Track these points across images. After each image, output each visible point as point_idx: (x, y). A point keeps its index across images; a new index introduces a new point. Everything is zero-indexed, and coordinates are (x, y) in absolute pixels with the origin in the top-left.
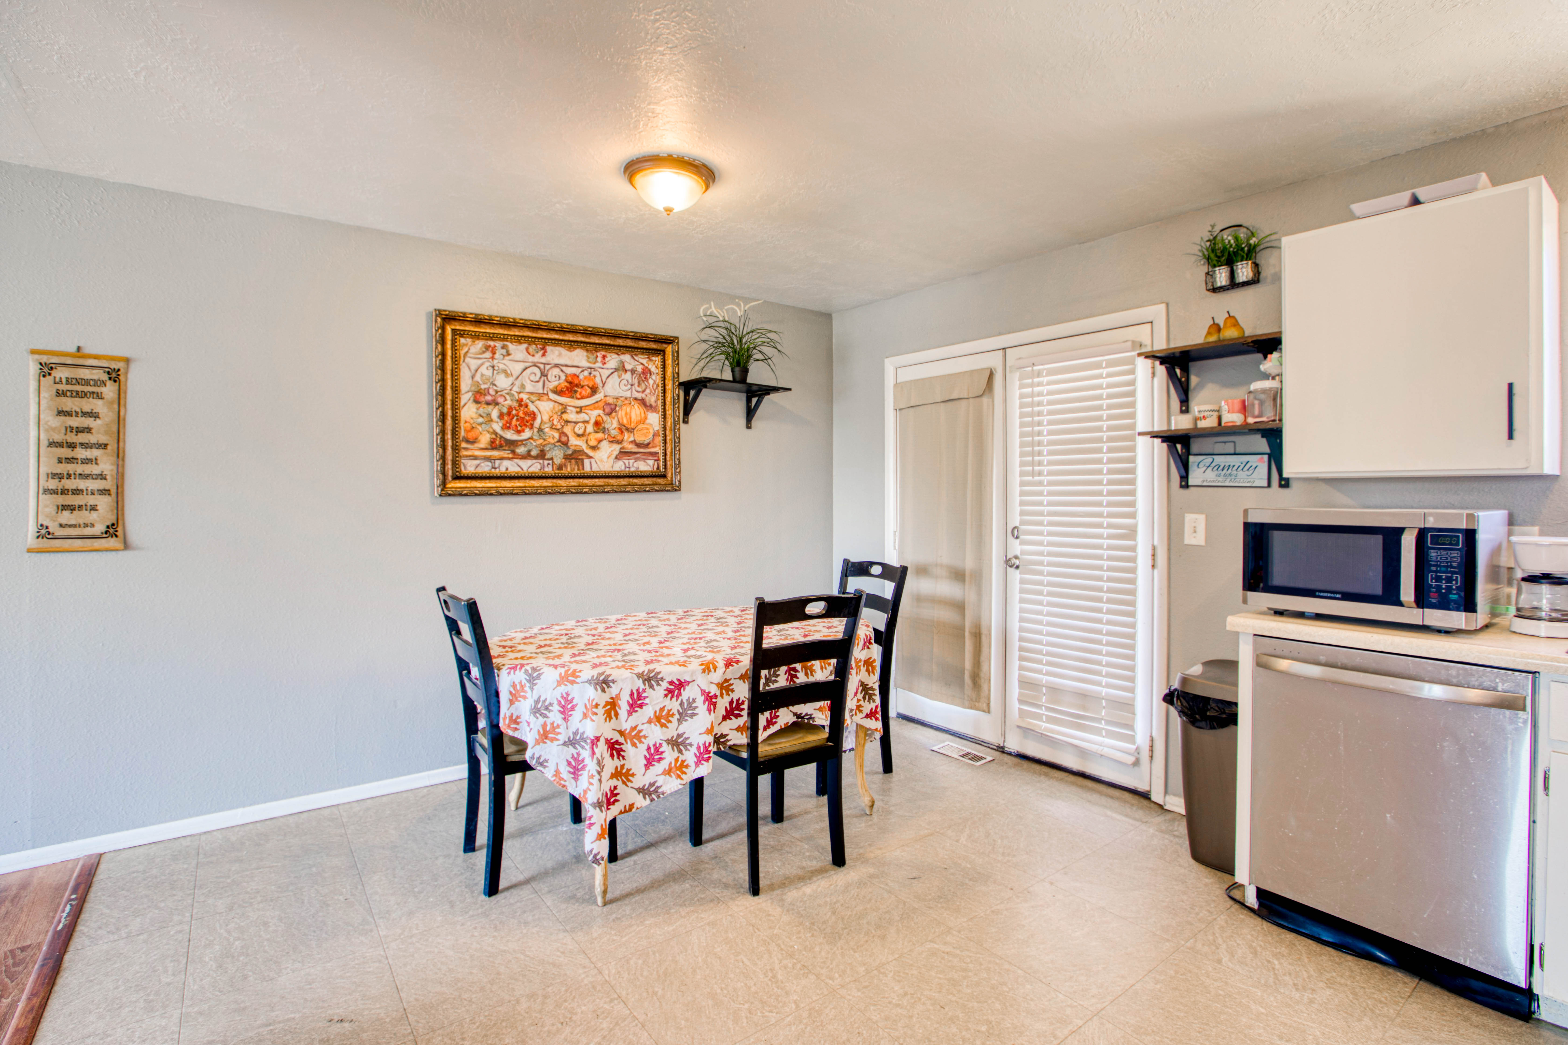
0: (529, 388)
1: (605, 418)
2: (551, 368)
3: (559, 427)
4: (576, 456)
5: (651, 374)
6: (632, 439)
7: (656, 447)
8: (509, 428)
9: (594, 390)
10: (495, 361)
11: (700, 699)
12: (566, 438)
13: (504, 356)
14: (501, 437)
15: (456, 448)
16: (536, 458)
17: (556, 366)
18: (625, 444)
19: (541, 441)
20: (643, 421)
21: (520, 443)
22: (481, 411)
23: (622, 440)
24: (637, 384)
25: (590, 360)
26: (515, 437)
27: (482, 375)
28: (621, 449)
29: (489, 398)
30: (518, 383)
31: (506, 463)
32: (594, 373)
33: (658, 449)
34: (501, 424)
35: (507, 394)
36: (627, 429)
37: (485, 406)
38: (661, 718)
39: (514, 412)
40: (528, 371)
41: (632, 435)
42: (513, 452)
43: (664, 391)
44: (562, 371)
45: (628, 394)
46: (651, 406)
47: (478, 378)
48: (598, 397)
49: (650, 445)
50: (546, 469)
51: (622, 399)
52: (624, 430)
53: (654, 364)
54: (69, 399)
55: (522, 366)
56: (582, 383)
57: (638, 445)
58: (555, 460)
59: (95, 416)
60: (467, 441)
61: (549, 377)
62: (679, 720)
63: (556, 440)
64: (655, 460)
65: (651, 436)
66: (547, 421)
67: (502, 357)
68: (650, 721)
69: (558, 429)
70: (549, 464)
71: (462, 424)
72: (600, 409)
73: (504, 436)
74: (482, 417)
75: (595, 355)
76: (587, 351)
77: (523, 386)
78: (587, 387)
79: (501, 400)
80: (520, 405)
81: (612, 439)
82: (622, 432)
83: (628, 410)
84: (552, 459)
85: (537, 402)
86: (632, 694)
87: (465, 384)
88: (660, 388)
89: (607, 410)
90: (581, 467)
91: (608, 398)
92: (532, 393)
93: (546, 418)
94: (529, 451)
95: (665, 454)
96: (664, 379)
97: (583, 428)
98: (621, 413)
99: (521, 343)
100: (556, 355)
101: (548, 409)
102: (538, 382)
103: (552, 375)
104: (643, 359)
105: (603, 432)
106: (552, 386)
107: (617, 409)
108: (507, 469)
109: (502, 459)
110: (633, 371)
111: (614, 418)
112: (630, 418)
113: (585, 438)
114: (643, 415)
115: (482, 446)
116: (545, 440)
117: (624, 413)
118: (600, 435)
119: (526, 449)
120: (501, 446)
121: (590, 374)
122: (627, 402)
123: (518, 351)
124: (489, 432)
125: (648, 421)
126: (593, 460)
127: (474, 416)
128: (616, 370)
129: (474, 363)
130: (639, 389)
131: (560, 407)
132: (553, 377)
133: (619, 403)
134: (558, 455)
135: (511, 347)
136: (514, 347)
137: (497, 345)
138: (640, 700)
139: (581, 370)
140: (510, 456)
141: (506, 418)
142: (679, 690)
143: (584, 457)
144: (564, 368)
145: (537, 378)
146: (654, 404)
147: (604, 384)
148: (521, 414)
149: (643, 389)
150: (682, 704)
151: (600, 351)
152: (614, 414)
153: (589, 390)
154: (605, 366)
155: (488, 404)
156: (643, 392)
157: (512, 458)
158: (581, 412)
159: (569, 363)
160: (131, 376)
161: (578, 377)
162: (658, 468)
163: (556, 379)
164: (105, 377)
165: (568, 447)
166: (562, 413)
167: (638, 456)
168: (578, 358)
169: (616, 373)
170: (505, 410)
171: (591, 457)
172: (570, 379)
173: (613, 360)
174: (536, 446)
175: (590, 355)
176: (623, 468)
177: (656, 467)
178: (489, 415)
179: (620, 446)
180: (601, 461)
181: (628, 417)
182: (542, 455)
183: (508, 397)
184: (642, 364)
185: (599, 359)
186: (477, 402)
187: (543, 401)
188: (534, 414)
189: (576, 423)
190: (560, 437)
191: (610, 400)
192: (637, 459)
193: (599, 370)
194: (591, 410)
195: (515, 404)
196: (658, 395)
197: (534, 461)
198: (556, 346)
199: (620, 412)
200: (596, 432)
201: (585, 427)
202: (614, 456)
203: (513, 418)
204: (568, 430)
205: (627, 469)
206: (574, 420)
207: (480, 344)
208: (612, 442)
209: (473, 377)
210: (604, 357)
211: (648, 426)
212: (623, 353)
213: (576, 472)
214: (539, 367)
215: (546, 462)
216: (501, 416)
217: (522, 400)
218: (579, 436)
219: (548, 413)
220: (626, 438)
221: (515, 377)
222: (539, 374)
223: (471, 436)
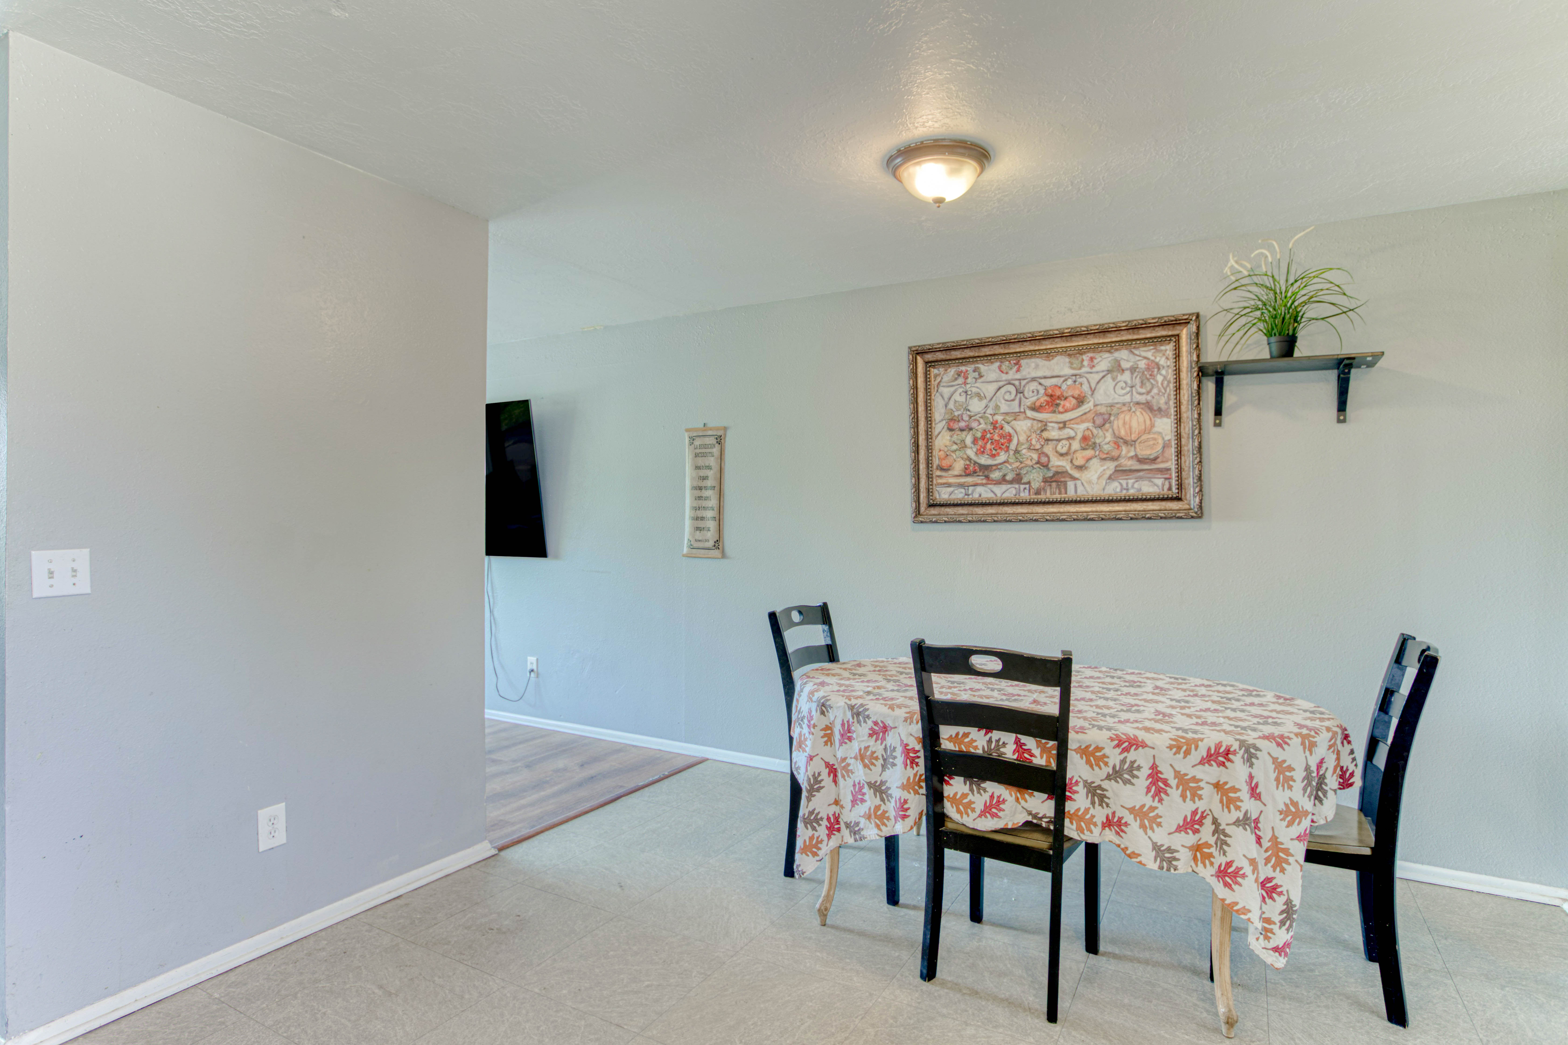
0: (1004, 408)
1: (1095, 431)
2: (1028, 383)
3: (1038, 447)
4: (1057, 479)
5: (1159, 369)
6: (1132, 454)
7: (1167, 461)
8: (983, 452)
9: (1081, 401)
10: (968, 386)
11: (899, 749)
12: (1046, 459)
13: (976, 379)
14: (975, 463)
15: (929, 477)
16: (1011, 482)
17: (1034, 379)
18: (1122, 461)
19: (1018, 464)
20: (1149, 430)
21: (994, 468)
22: (955, 438)
23: (1119, 456)
24: (1139, 384)
25: (1075, 366)
26: (990, 462)
27: (955, 401)
28: (1116, 467)
29: (962, 424)
30: (992, 405)
31: (979, 489)
32: (1079, 380)
33: (1172, 465)
34: (975, 450)
35: (981, 417)
36: (1126, 442)
37: (959, 433)
38: (866, 758)
39: (988, 436)
40: (1003, 390)
41: (1133, 449)
42: (987, 477)
43: (1178, 388)
44: (1040, 384)
45: (1127, 398)
46: (1160, 410)
47: (951, 405)
48: (1085, 408)
49: (1159, 460)
50: (1022, 494)
51: (1118, 406)
52: (1121, 444)
53: (1163, 355)
54: (700, 458)
55: (995, 386)
56: (1065, 394)
57: (1141, 461)
58: (1032, 484)
59: (709, 468)
60: (942, 469)
61: (1026, 393)
62: (883, 766)
63: (1034, 462)
64: (1166, 479)
65: (1159, 448)
66: (1025, 441)
67: (974, 380)
68: (855, 758)
69: (1037, 450)
70: (1025, 489)
71: (935, 453)
72: (1089, 422)
73: (979, 461)
74: (956, 444)
75: (1080, 359)
76: (1069, 355)
77: (997, 407)
78: (1071, 399)
79: (974, 425)
80: (995, 428)
81: (1105, 456)
82: (1119, 446)
83: (1127, 418)
84: (1029, 483)
85: (1014, 422)
86: (843, 725)
87: (939, 413)
88: (1172, 385)
89: (1099, 421)
90: (1063, 490)
91: (1099, 408)
92: (1007, 414)
93: (1023, 438)
94: (1004, 476)
95: (1180, 470)
96: (1178, 371)
97: (1067, 446)
98: (1118, 424)
99: (992, 363)
100: (1033, 367)
101: (1025, 428)
102: (1013, 400)
103: (1029, 390)
104: (1148, 352)
105: (1093, 449)
106: (1028, 403)
107: (1112, 418)
108: (980, 495)
109: (975, 485)
110: (1133, 370)
111: (1107, 430)
112: (1130, 428)
113: (1069, 457)
114: (1148, 422)
115: (956, 473)
116: (1021, 463)
117: (1121, 422)
118: (1089, 453)
119: (1001, 474)
120: (975, 472)
121: (1075, 382)
122: (1125, 408)
123: (991, 370)
124: (962, 458)
125: (1155, 429)
126: (1078, 483)
127: (948, 443)
128: (1109, 371)
129: (946, 391)
130: (1143, 391)
131: (1040, 425)
132: (1031, 393)
133: (1115, 411)
134: (1036, 478)
135: (983, 368)
136: (986, 368)
137: (969, 369)
138: (849, 732)
139: (1063, 379)
140: (984, 481)
141: (980, 443)
142: (884, 733)
143: (1067, 479)
144: (1042, 381)
145: (1013, 396)
146: (1163, 407)
147: (1093, 391)
148: (996, 437)
149: (1148, 389)
150: (885, 749)
151: (1085, 353)
152: (1107, 425)
153: (1074, 401)
154: (1094, 370)
155: (962, 430)
156: (1148, 393)
157: (987, 484)
158: (1064, 427)
159: (1048, 374)
160: (727, 439)
161: (1060, 388)
162: (1170, 489)
163: (1034, 394)
164: (714, 441)
165: (1048, 469)
166: (1042, 431)
167: (1141, 474)
168: (1060, 366)
169: (1109, 375)
170: (979, 435)
171: (1075, 479)
172: (1050, 391)
173: (1104, 361)
174: (1012, 470)
175: (1073, 360)
176: (1118, 490)
177: (1167, 486)
178: (963, 441)
179: (1116, 463)
180: (1090, 482)
181: (1127, 426)
182: (1018, 479)
183: (982, 421)
184: (1145, 358)
185: (1086, 363)
186: (951, 429)
187: (1019, 420)
188: (1010, 435)
189: (1059, 440)
190: (1039, 458)
191: (1103, 410)
192: (1138, 479)
193: (1087, 375)
194: (1077, 424)
195: (990, 427)
196: (1169, 395)
197: (1009, 486)
198: (1030, 358)
199: (1116, 422)
200: (1084, 449)
201: (1070, 444)
202: (1107, 476)
203: (987, 442)
204: (1048, 449)
205: (1124, 492)
206: (1056, 437)
207: (952, 371)
208: (1104, 459)
209: (946, 406)
210: (1092, 359)
211: (1156, 436)
212: (1117, 350)
213: (1057, 497)
214: (1014, 385)
215: (1022, 487)
216: (975, 441)
217: (997, 422)
218: (1062, 455)
219: (1025, 433)
220: (1124, 452)
221: (988, 399)
222: (1014, 392)
223: (945, 463)
